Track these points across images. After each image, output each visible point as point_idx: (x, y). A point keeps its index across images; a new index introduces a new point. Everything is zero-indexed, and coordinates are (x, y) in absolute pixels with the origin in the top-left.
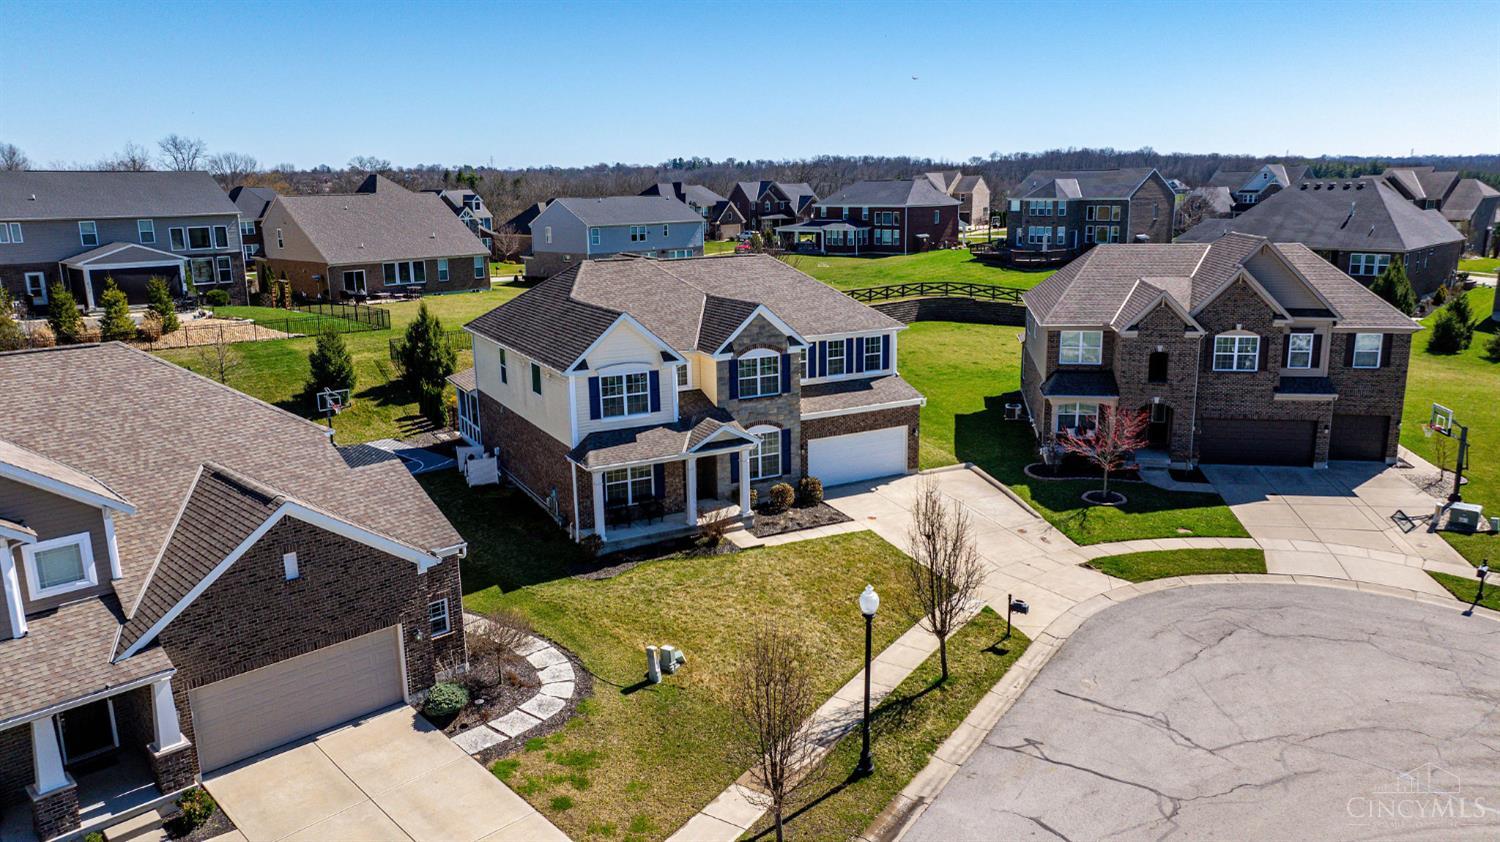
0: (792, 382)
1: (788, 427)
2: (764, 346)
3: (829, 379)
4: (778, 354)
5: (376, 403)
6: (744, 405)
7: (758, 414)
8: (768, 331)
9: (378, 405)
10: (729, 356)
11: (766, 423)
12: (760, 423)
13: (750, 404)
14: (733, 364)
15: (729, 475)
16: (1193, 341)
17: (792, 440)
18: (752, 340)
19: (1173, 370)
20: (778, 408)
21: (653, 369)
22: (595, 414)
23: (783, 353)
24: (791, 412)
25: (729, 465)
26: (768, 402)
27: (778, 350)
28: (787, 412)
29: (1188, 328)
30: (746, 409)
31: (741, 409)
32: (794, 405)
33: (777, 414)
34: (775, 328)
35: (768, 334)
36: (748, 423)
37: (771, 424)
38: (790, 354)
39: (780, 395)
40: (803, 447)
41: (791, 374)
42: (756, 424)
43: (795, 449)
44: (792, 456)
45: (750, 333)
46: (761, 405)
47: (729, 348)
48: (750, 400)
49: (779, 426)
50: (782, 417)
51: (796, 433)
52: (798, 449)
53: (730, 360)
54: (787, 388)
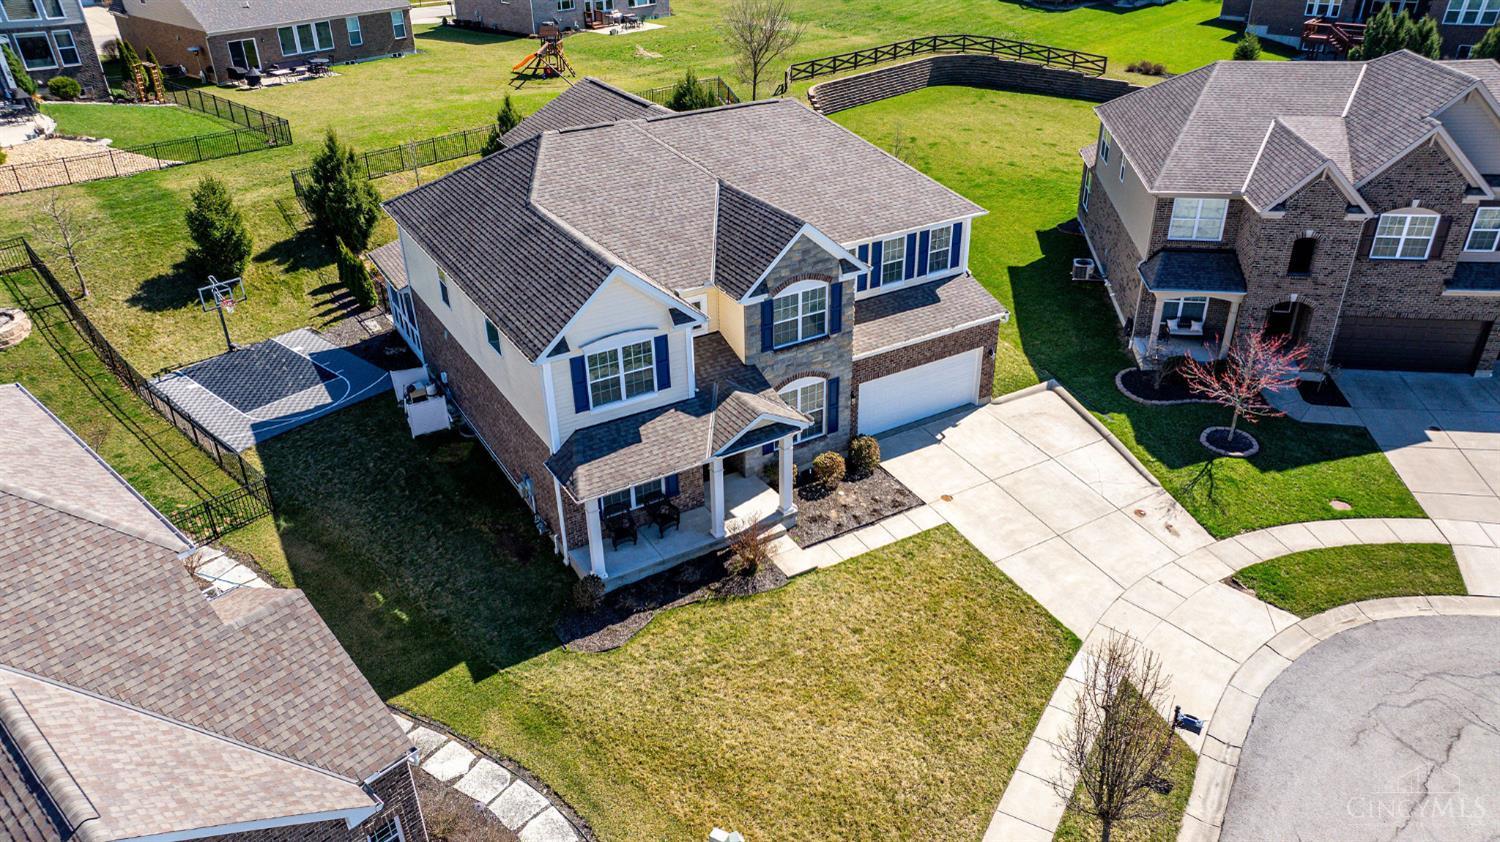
0: (843, 319)
1: (836, 376)
2: (811, 276)
3: (883, 289)
4: (825, 284)
5: (282, 268)
6: (781, 357)
7: (799, 365)
8: (815, 256)
9: (287, 271)
10: (762, 298)
11: (808, 374)
12: (802, 376)
13: (788, 354)
14: (767, 307)
16: (1354, 224)
17: (841, 390)
18: (792, 271)
19: (1320, 262)
20: (825, 353)
21: (659, 333)
22: (581, 405)
23: (833, 282)
24: (840, 356)
26: (813, 348)
27: (827, 279)
28: (834, 358)
29: (1351, 208)
30: (783, 361)
31: (777, 363)
32: (844, 347)
33: (822, 362)
34: (823, 251)
35: (814, 260)
36: (785, 378)
37: (814, 374)
38: (841, 283)
39: (827, 338)
40: (853, 394)
41: (843, 308)
42: (795, 378)
43: (844, 400)
44: (840, 409)
45: (789, 262)
46: (803, 353)
47: (763, 287)
48: (788, 350)
49: (825, 376)
50: (827, 365)
51: (846, 379)
52: (848, 399)
53: (764, 303)
54: (837, 327)
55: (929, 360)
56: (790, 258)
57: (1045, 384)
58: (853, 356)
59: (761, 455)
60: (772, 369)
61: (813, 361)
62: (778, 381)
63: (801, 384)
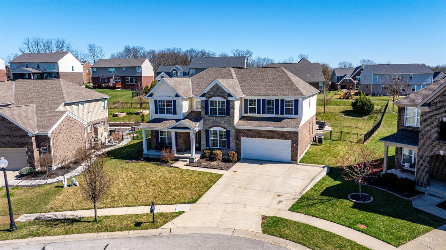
0: (230, 112)
1: (229, 130)
2: (219, 96)
3: (267, 115)
4: (225, 100)
6: (211, 118)
7: (217, 122)
8: (221, 90)
10: (204, 98)
11: (220, 126)
12: (218, 126)
13: (213, 118)
14: (206, 101)
15: (205, 144)
17: (231, 135)
18: (214, 93)
20: (225, 121)
21: (174, 100)
22: (156, 112)
23: (227, 100)
24: (230, 124)
25: (205, 140)
26: (220, 118)
27: (225, 98)
28: (228, 124)
30: (212, 120)
31: (210, 119)
32: (231, 121)
33: (224, 124)
34: (223, 89)
35: (220, 91)
36: (213, 125)
37: (221, 127)
38: (229, 100)
39: (225, 116)
40: (238, 139)
41: (230, 108)
42: (216, 126)
43: (232, 139)
44: (231, 142)
45: (213, 90)
46: (218, 119)
47: (204, 95)
48: (213, 116)
49: (225, 129)
50: (226, 125)
51: (233, 133)
52: (233, 139)
53: (205, 100)
54: (228, 114)
56: (213, 89)
57: (323, 166)
58: (235, 125)
59: (205, 147)
60: (209, 121)
61: (221, 122)
62: (210, 125)
63: (218, 129)
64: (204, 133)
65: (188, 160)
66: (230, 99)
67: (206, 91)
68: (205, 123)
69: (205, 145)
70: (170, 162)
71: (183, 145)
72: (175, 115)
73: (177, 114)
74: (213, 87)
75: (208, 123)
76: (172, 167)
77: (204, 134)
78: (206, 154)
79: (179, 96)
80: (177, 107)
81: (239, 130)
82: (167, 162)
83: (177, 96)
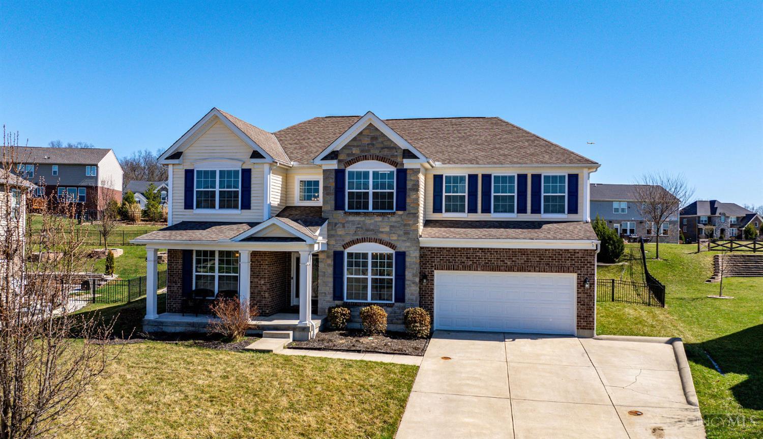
0: (408, 200)
1: (403, 249)
2: (378, 158)
3: (493, 216)
4: (393, 169)
6: (351, 218)
7: (367, 230)
8: (382, 142)
10: (333, 165)
11: (376, 241)
12: (370, 240)
13: (358, 218)
14: (339, 173)
15: (331, 290)
17: (407, 264)
18: (362, 151)
20: (391, 227)
21: (245, 167)
22: (189, 204)
23: (399, 167)
24: (407, 233)
25: (331, 280)
26: (379, 219)
27: (394, 163)
28: (401, 233)
30: (353, 222)
31: (347, 222)
32: (409, 225)
33: (389, 233)
34: (389, 140)
35: (382, 145)
36: (355, 237)
37: (381, 242)
38: (406, 170)
39: (394, 213)
40: (426, 277)
41: (408, 191)
42: (363, 240)
43: (412, 275)
44: (407, 282)
45: (359, 143)
46: (373, 221)
47: (333, 155)
48: (358, 214)
49: (392, 246)
50: (394, 237)
51: (413, 258)
52: (414, 275)
53: (336, 170)
54: (402, 206)
55: (510, 269)
56: (360, 140)
57: (668, 339)
58: (421, 236)
59: (332, 300)
60: (344, 227)
61: (381, 230)
62: (348, 239)
63: (370, 248)
64: (330, 261)
65: (291, 333)
66: (408, 164)
67: (338, 145)
68: (333, 232)
69: (332, 295)
70: (239, 339)
71: (267, 295)
72: (246, 212)
73: (252, 208)
74: (361, 133)
75: (340, 231)
76: (248, 350)
77: (329, 265)
78: (337, 317)
79: (261, 157)
80: (252, 189)
81: (431, 250)
82: (229, 339)
83: (256, 155)
